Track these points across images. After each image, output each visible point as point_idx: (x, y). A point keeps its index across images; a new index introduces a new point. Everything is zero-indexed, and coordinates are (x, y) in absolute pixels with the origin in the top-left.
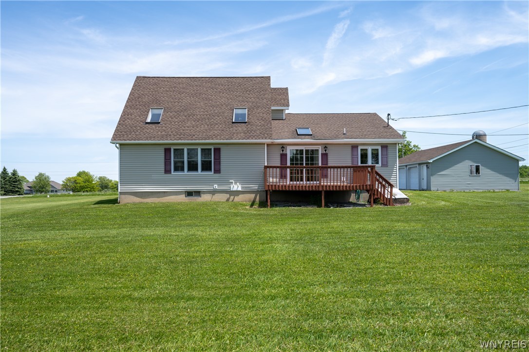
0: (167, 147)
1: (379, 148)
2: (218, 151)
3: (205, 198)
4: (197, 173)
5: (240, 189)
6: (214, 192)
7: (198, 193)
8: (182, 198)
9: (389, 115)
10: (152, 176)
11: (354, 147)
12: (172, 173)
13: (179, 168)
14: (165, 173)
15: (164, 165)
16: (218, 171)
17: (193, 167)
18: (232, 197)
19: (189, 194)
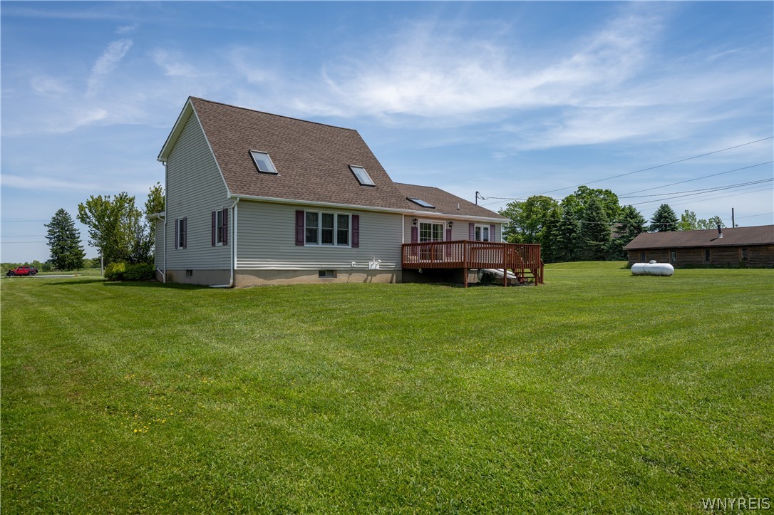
0: (300, 209)
1: (489, 227)
2: (356, 218)
3: (342, 278)
4: (333, 246)
5: (378, 268)
6: (351, 271)
7: (332, 273)
8: (315, 279)
9: (477, 192)
10: (281, 248)
11: (471, 224)
12: (305, 246)
13: (312, 238)
14: (296, 245)
15: (294, 234)
16: (356, 245)
17: (328, 238)
18: (369, 278)
19: (322, 273)
